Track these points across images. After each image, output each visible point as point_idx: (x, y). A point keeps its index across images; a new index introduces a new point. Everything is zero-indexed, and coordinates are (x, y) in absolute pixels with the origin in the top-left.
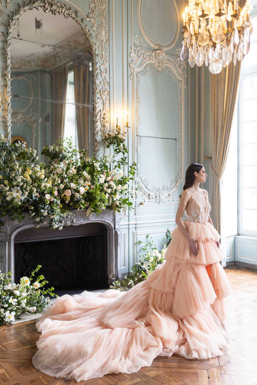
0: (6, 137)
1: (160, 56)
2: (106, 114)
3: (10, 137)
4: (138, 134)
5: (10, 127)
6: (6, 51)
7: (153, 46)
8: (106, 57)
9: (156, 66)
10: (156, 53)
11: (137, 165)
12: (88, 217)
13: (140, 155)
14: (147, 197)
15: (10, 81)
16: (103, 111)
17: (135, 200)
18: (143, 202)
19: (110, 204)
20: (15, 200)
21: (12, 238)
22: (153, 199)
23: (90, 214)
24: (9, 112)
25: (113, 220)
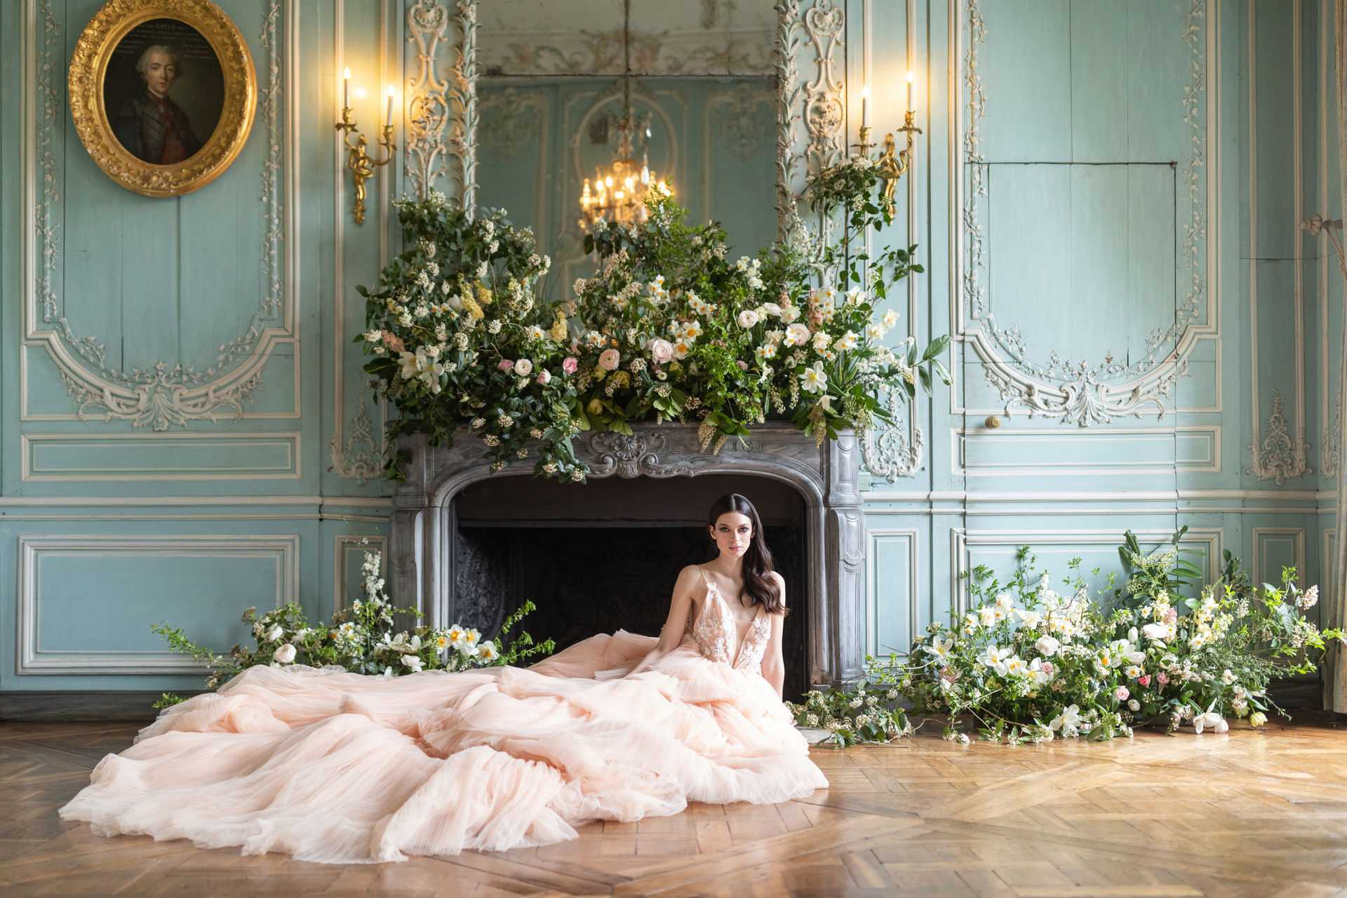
0: (457, 200)
2: (828, 96)
3: (472, 201)
4: (976, 155)
5: (472, 171)
11: (968, 275)
12: (711, 451)
13: (985, 234)
14: (1019, 398)
15: (474, 29)
16: (816, 85)
17: (961, 410)
18: (998, 419)
19: (792, 407)
20: (421, 377)
21: (439, 504)
22: (1053, 408)
23: (714, 441)
24: (471, 124)
25: (818, 469)
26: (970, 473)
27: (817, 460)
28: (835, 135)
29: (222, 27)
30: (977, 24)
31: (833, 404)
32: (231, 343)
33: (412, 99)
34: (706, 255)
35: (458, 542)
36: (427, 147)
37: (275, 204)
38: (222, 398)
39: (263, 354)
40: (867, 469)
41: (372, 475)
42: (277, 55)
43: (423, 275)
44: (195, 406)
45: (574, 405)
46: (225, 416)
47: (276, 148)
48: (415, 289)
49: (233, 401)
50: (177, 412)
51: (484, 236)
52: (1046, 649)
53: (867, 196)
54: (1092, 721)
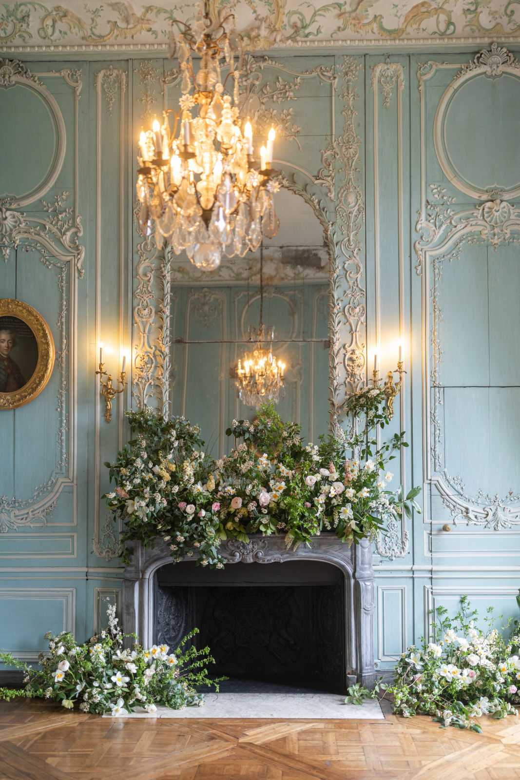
0: (159, 409)
1: (494, 212)
2: (357, 352)
3: (167, 410)
4: (437, 383)
5: (167, 393)
6: (162, 272)
7: (475, 196)
8: (357, 243)
9: (484, 237)
10: (483, 209)
11: (433, 448)
12: (292, 548)
13: (442, 426)
14: (461, 515)
15: (168, 318)
16: (350, 346)
17: (429, 521)
18: (449, 526)
19: (335, 526)
20: (137, 514)
21: (147, 577)
22: (480, 520)
23: (294, 544)
24: (167, 369)
25: (350, 558)
26: (435, 555)
27: (349, 553)
28: (360, 372)
29: (37, 321)
30: (438, 312)
31: (357, 524)
32: (41, 486)
33: (136, 356)
34: (289, 443)
35: (158, 593)
36: (143, 381)
37: (64, 412)
38: (36, 515)
39: (57, 492)
40: (379, 553)
41: (113, 556)
42: (66, 333)
43: (139, 461)
44: (22, 519)
45: (218, 527)
46: (38, 525)
47: (65, 383)
48: (134, 469)
49: (42, 517)
50: (13, 523)
51: (170, 438)
52: (472, 662)
53: (377, 409)
54: (495, 706)
